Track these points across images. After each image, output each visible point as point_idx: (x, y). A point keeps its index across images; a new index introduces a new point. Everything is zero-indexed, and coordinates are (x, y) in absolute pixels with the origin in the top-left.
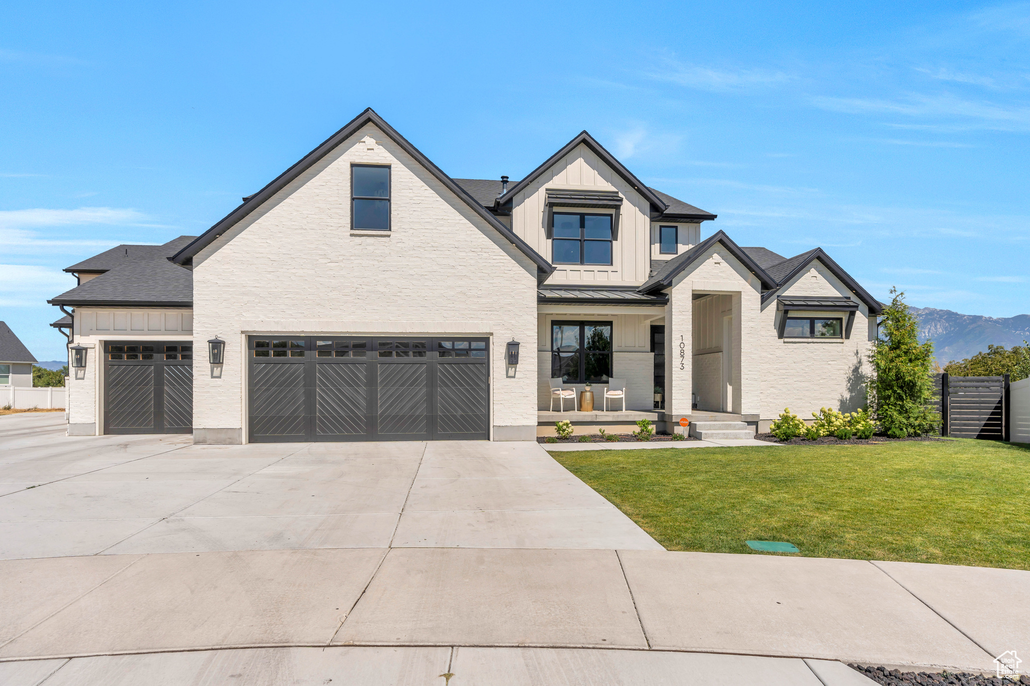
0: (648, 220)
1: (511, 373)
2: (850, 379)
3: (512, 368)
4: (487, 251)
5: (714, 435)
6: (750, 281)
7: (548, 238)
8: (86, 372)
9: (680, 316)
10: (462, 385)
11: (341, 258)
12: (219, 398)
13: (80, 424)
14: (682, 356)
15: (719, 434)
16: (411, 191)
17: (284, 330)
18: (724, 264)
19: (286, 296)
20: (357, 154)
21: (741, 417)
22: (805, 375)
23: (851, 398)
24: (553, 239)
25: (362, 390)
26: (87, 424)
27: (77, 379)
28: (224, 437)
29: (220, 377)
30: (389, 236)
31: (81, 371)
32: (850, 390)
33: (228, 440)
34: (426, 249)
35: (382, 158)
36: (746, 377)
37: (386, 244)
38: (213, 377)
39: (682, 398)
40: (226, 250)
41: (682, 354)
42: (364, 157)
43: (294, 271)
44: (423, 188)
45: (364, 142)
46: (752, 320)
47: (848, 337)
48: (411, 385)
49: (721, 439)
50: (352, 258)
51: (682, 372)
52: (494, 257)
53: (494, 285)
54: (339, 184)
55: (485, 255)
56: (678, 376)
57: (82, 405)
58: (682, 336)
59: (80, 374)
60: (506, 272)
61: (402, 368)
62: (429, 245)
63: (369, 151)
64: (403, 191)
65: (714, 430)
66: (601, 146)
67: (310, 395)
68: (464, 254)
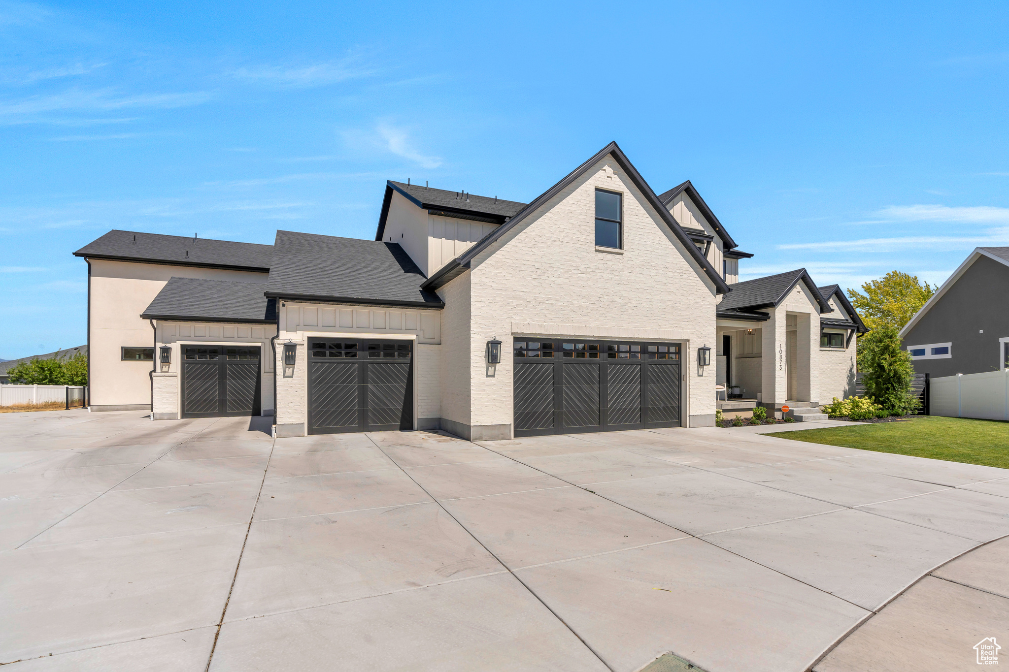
1: (701, 372)
2: (848, 376)
3: (701, 368)
4: (686, 272)
5: (809, 418)
8: (295, 370)
9: (780, 330)
10: (663, 382)
11: (588, 270)
12: (493, 396)
13: (288, 424)
14: (781, 360)
16: (637, 217)
17: (546, 333)
19: (547, 302)
20: (600, 179)
21: (811, 404)
22: (827, 373)
23: (849, 388)
25: (596, 387)
26: (296, 424)
27: (285, 377)
28: (495, 432)
29: (493, 376)
30: (622, 254)
31: (289, 368)
32: (849, 384)
33: (501, 436)
34: (647, 267)
35: (618, 186)
37: (620, 261)
38: (488, 376)
39: (781, 391)
40: (498, 255)
41: (781, 358)
42: (605, 183)
43: (553, 279)
44: (645, 216)
45: (605, 170)
46: (816, 334)
47: (847, 347)
48: (630, 383)
49: (813, 420)
50: (596, 271)
51: (781, 371)
52: (691, 278)
53: (691, 301)
54: (587, 205)
55: (685, 275)
56: (779, 374)
57: (290, 405)
58: (780, 344)
59: (289, 372)
60: (698, 290)
61: (624, 368)
62: (649, 265)
63: (608, 179)
64: (632, 216)
66: (698, 194)
67: (557, 392)
68: (671, 274)
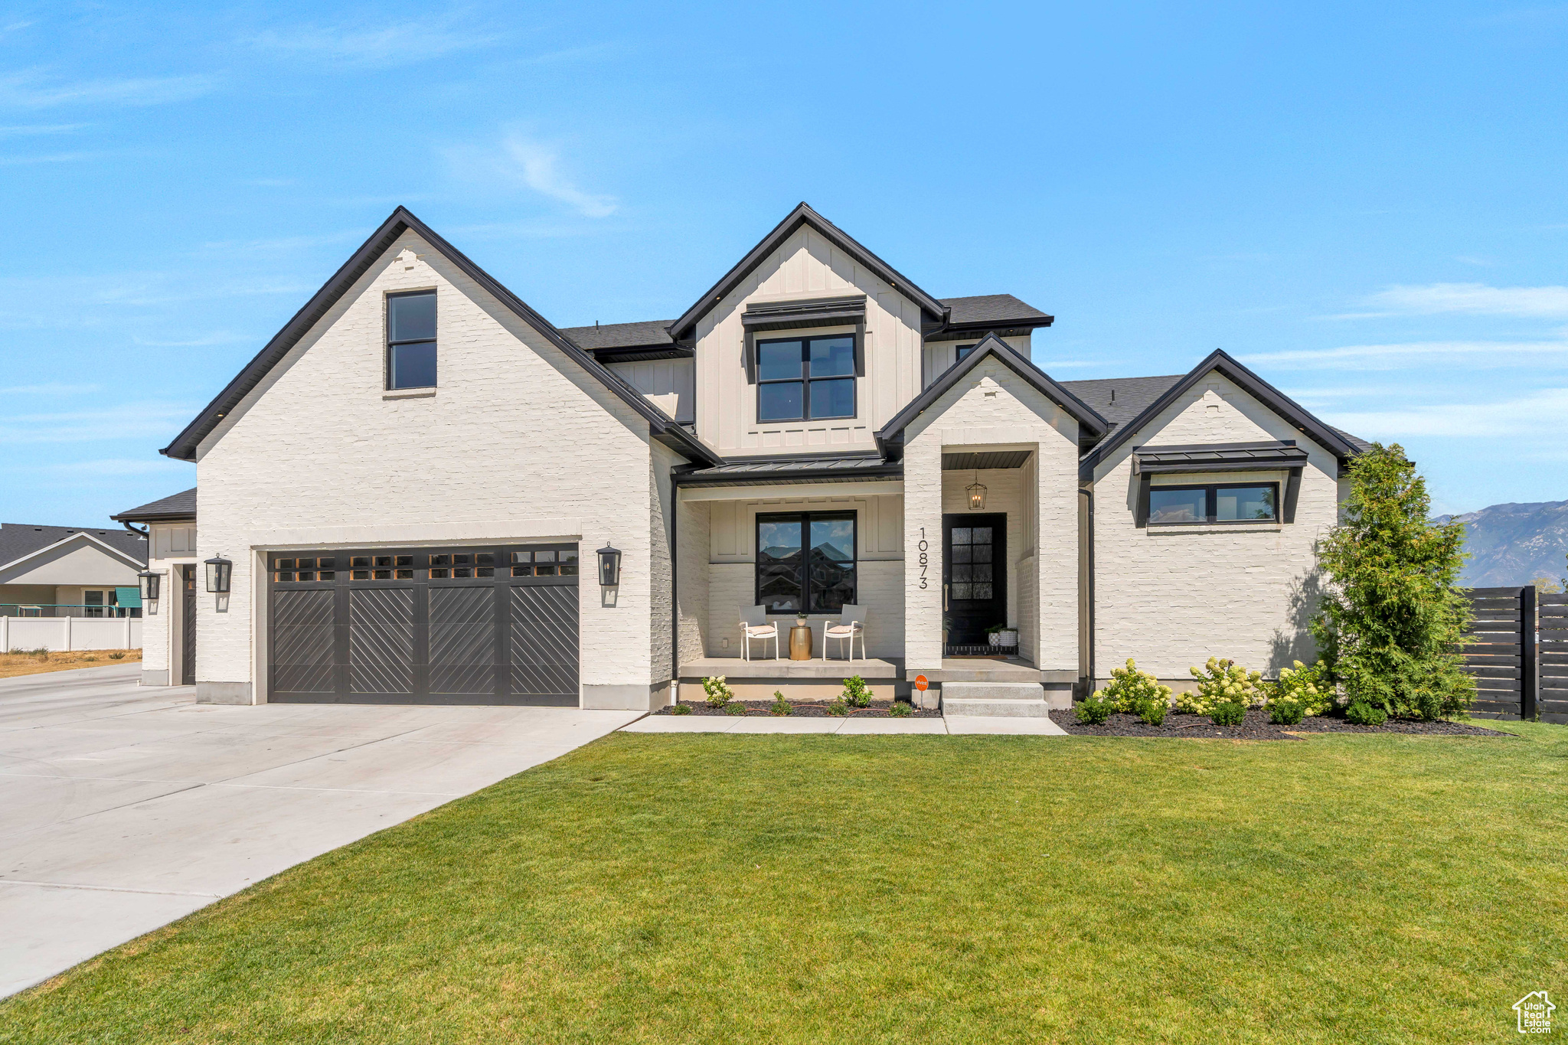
0: (916, 336)
1: (610, 599)
2: (1297, 599)
3: (610, 592)
4: (571, 404)
5: (968, 708)
6: (1055, 421)
7: (751, 381)
8: (159, 605)
9: (919, 494)
10: (545, 619)
11: (371, 434)
12: (225, 640)
13: (152, 671)
14: (924, 565)
15: (976, 706)
16: (464, 323)
17: (301, 543)
18: (1004, 395)
19: (303, 494)
20: (391, 277)
21: (1040, 674)
22: (1193, 594)
23: (1300, 636)
24: (759, 384)
25: (408, 627)
26: (160, 671)
27: (150, 614)
28: (229, 693)
29: (225, 611)
30: (433, 395)
31: (154, 604)
32: (1298, 622)
33: (236, 699)
34: (485, 410)
35: (425, 279)
36: (1050, 599)
37: (430, 408)
38: (218, 611)
39: (924, 639)
40: (233, 434)
41: (923, 561)
42: (401, 281)
43: (312, 457)
44: (481, 317)
45: (401, 259)
46: (1061, 494)
47: (1289, 519)
48: (474, 619)
49: (980, 715)
50: (385, 432)
51: (923, 593)
52: (584, 414)
53: (584, 458)
54: (370, 326)
55: (570, 411)
56: (916, 600)
57: (155, 647)
58: (923, 529)
59: (153, 607)
60: (601, 436)
61: (462, 594)
62: (489, 404)
63: (407, 271)
64: (453, 325)
65: (977, 697)
67: (342, 635)
68: (539, 413)
